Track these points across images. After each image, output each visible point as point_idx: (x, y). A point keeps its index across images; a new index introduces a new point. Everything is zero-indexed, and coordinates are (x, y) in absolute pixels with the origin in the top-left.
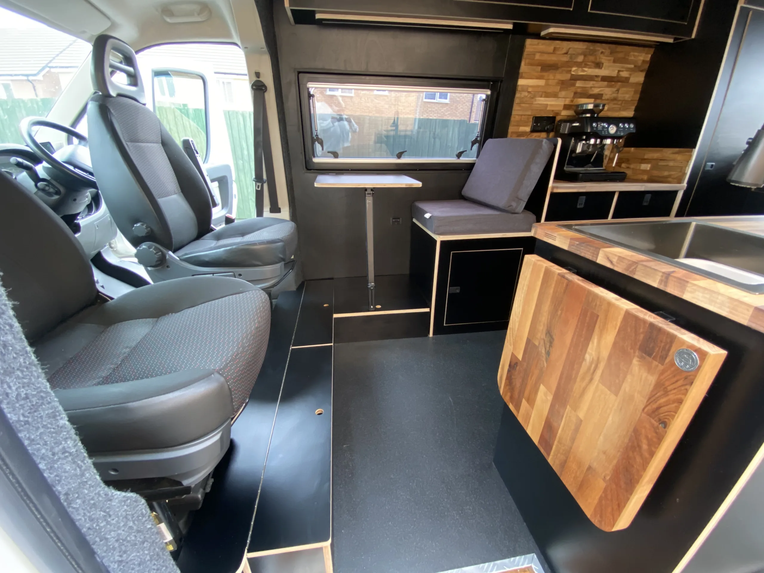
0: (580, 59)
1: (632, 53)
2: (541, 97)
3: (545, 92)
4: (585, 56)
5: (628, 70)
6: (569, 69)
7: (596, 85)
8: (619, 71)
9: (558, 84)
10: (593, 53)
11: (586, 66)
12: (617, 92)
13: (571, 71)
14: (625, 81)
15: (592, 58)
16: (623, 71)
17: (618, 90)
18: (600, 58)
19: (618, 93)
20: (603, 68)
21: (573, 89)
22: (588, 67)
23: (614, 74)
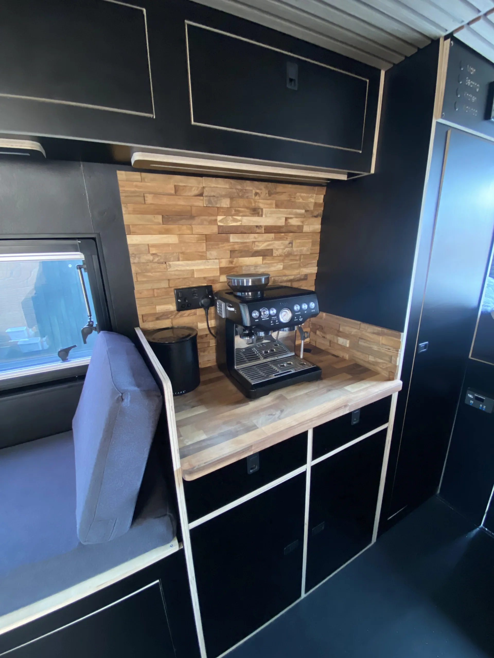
0: (225, 203)
1: (298, 194)
2: (179, 260)
3: (182, 253)
4: (232, 198)
5: (298, 216)
6: (213, 218)
7: (260, 239)
8: (286, 219)
9: (199, 240)
10: (242, 195)
11: (238, 213)
12: (291, 245)
13: (216, 220)
14: (298, 230)
15: (242, 202)
16: (291, 218)
17: (291, 243)
18: (255, 202)
19: (292, 247)
20: (264, 216)
21: (227, 247)
22: (241, 214)
23: (282, 222)
